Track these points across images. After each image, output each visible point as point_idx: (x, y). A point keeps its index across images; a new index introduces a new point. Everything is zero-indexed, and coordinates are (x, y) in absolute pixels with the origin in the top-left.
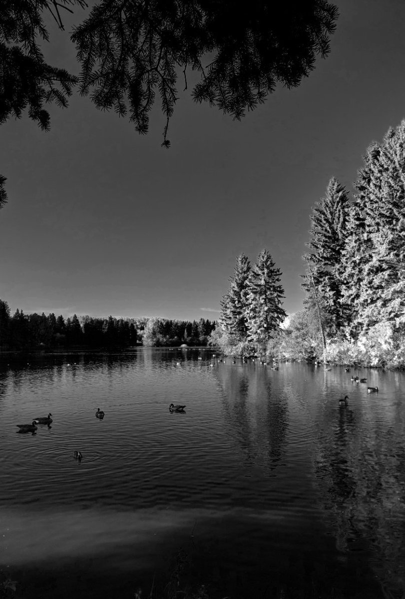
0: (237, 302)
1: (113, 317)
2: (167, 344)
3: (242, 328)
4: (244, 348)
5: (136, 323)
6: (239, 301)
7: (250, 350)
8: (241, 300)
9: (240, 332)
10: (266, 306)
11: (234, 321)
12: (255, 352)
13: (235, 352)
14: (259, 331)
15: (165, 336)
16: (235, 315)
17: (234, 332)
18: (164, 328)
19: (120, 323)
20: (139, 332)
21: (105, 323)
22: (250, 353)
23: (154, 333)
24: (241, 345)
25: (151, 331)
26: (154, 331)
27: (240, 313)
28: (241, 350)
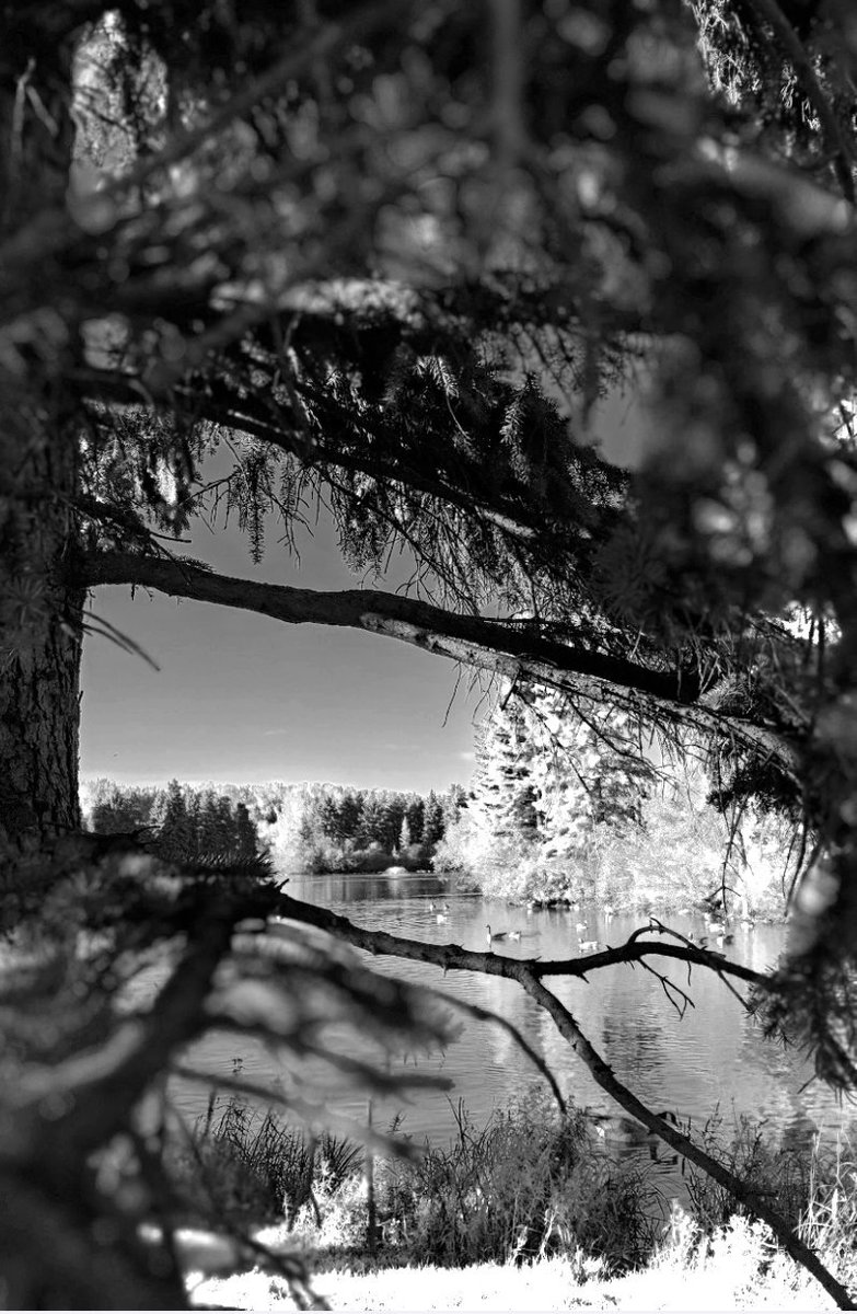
0: (513, 740)
1: (180, 784)
2: (346, 866)
3: (530, 818)
4: (534, 875)
5: (252, 801)
6: (521, 739)
7: (553, 883)
8: (527, 735)
9: (524, 829)
10: (597, 751)
11: (508, 797)
12: (566, 887)
13: (508, 888)
14: (573, 828)
15: (340, 844)
16: (511, 778)
17: (508, 830)
18: (337, 816)
19: (203, 802)
20: (264, 830)
21: (157, 802)
22: (551, 892)
23: (306, 834)
24: (527, 867)
25: (299, 826)
26: (306, 827)
27: (524, 773)
28: (524, 884)
